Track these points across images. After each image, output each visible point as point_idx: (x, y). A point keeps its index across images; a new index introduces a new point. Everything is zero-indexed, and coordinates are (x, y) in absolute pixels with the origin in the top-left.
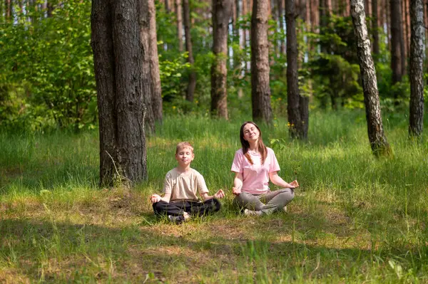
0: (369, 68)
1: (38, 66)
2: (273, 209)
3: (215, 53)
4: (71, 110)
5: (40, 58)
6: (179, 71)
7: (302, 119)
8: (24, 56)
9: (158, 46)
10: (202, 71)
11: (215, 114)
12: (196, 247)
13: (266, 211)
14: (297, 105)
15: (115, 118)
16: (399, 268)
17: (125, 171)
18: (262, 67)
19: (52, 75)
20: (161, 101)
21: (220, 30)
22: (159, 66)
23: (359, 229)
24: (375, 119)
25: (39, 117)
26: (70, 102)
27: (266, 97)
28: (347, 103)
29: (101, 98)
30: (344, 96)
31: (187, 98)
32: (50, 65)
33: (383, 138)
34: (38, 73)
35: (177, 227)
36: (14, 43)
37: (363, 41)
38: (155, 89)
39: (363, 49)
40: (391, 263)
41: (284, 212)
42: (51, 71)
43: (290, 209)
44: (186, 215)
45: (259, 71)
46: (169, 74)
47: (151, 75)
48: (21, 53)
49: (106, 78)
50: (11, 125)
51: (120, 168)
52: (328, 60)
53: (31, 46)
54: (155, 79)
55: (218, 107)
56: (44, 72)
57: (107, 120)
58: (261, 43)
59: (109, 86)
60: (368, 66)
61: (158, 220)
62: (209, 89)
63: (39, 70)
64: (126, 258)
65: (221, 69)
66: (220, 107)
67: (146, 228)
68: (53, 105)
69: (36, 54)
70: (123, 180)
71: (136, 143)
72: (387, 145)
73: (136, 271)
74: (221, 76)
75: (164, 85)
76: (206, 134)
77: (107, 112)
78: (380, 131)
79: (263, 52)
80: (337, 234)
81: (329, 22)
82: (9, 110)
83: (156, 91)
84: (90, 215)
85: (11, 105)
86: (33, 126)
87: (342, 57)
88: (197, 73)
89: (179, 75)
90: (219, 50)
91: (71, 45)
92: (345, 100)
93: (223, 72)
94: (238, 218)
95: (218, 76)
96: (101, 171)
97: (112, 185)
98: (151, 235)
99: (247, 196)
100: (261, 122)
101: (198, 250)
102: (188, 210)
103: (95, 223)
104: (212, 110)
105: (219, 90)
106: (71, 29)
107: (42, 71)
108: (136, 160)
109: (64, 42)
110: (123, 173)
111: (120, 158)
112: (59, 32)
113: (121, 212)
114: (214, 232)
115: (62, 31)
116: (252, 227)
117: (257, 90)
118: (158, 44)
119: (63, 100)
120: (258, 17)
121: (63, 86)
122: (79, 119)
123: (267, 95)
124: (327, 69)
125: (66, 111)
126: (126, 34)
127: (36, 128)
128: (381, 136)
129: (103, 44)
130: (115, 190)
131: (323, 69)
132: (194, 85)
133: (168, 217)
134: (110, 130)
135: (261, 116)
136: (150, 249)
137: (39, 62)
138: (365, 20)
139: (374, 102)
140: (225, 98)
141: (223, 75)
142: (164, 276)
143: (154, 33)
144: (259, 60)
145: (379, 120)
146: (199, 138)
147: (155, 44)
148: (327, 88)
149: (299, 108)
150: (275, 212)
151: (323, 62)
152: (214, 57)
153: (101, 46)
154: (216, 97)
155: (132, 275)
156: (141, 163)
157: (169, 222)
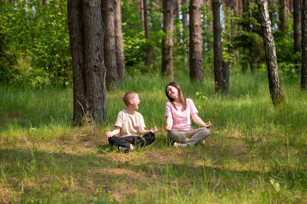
0: (270, 42)
1: (37, 40)
2: (195, 142)
3: (165, 31)
4: (60, 72)
5: (38, 34)
6: (138, 44)
7: (224, 78)
8: (27, 33)
9: (122, 26)
10: (155, 44)
11: (164, 75)
12: (136, 169)
13: (190, 143)
14: (221, 69)
15: (84, 77)
16: (278, 185)
17: (91, 115)
18: (197, 41)
19: (46, 47)
20: (124, 66)
21: (168, 14)
22: (123, 40)
23: (255, 157)
24: (274, 78)
25: (39, 77)
26: (59, 66)
27: (200, 63)
28: (261, 67)
29: (74, 63)
30: (258, 62)
31: (146, 64)
32: (45, 40)
33: (280, 92)
34: (37, 45)
35: (124, 155)
36: (19, 24)
37: (266, 22)
38: (120, 56)
39: (266, 28)
40: (272, 181)
41: (202, 145)
42: (46, 44)
43: (207, 142)
44: (132, 147)
45: (194, 44)
46: (130, 47)
47: (117, 47)
48: (25, 31)
49: (77, 48)
50: (18, 82)
51: (88, 113)
52: (247, 36)
53: (32, 26)
54: (120, 50)
55: (167, 70)
56: (41, 45)
57: (78, 78)
58: (196, 24)
59: (80, 54)
60: (270, 40)
61: (111, 150)
62: (161, 57)
63: (38, 43)
64: (84, 177)
65: (169, 42)
66: (168, 70)
67: (103, 155)
68: (47, 68)
69: (35, 32)
70: (89, 122)
71: (99, 95)
72: (283, 97)
73: (91, 186)
74: (169, 47)
75: (127, 54)
76: (155, 89)
77: (79, 73)
78: (277, 87)
79: (197, 30)
80: (239, 160)
81: (248, 9)
82: (17, 72)
83: (121, 58)
84: (64, 146)
85: (19, 68)
86: (34, 83)
87: (258, 34)
88: (151, 46)
89: (138, 47)
90: (168, 29)
91: (61, 25)
92: (260, 65)
93: (170, 45)
94: (169, 149)
95: (166, 47)
96: (74, 115)
97: (81, 125)
98: (106, 160)
99: (176, 132)
100: (196, 80)
101: (137, 172)
102: (133, 143)
103: (67, 152)
104: (162, 72)
105: (167, 57)
106: (60, 14)
107: (40, 44)
108: (99, 107)
109: (55, 23)
110: (90, 116)
111: (87, 106)
112: (51, 16)
113: (86, 144)
114: (151, 158)
115: (54, 15)
116: (178, 155)
117: (193, 58)
118: (123, 24)
119: (55, 65)
120: (194, 5)
121: (55, 55)
122: (66, 78)
123: (201, 61)
124: (247, 43)
125: (57, 72)
126: (92, 17)
127: (36, 85)
128: (278, 90)
129: (76, 24)
130: (83, 129)
131: (244, 43)
132: (150, 54)
133: (118, 148)
134: (81, 85)
135: (196, 76)
136: (104, 171)
137: (38, 37)
138: (267, 6)
139: (274, 66)
140: (172, 64)
141: (171, 47)
142: (110, 190)
143: (119, 17)
144: (195, 36)
145: (277, 79)
146: (150, 92)
147: (120, 24)
148: (247, 56)
149: (222, 70)
150: (196, 145)
151: (244, 38)
152: (164, 34)
153: (74, 25)
154: (165, 63)
155: (87, 189)
156: (103, 109)
157: (119, 151)
